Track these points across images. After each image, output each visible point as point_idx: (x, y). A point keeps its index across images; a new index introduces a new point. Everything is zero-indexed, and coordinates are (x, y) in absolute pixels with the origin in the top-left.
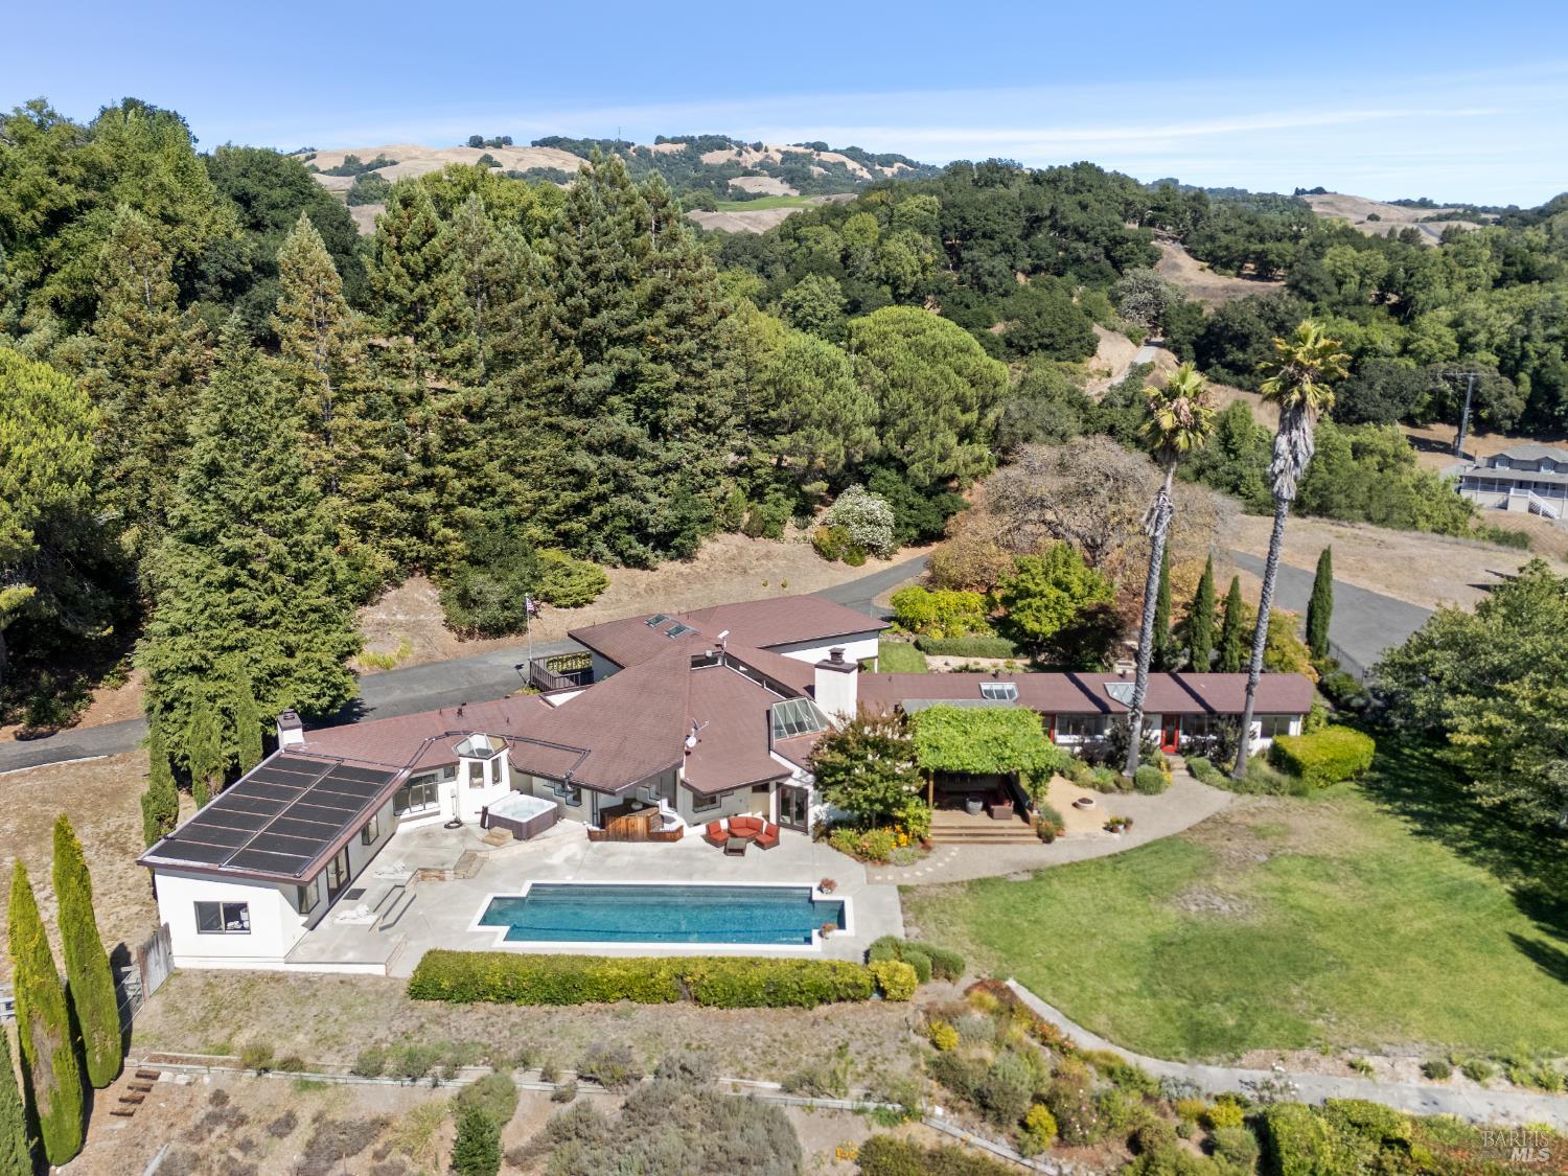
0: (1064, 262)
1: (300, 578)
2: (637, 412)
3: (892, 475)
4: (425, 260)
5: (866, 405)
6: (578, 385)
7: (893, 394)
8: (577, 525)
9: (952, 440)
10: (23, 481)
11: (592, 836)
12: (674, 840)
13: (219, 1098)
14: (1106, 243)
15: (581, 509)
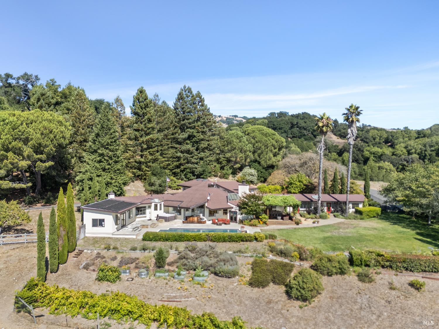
0: (301, 135)
1: (116, 162)
2: (193, 145)
3: (257, 164)
4: (145, 105)
5: (249, 147)
6: (179, 137)
7: (256, 145)
8: (178, 170)
9: (272, 156)
10: (55, 137)
11: (183, 222)
12: (204, 223)
13: (99, 254)
14: (312, 131)
15: (178, 167)
